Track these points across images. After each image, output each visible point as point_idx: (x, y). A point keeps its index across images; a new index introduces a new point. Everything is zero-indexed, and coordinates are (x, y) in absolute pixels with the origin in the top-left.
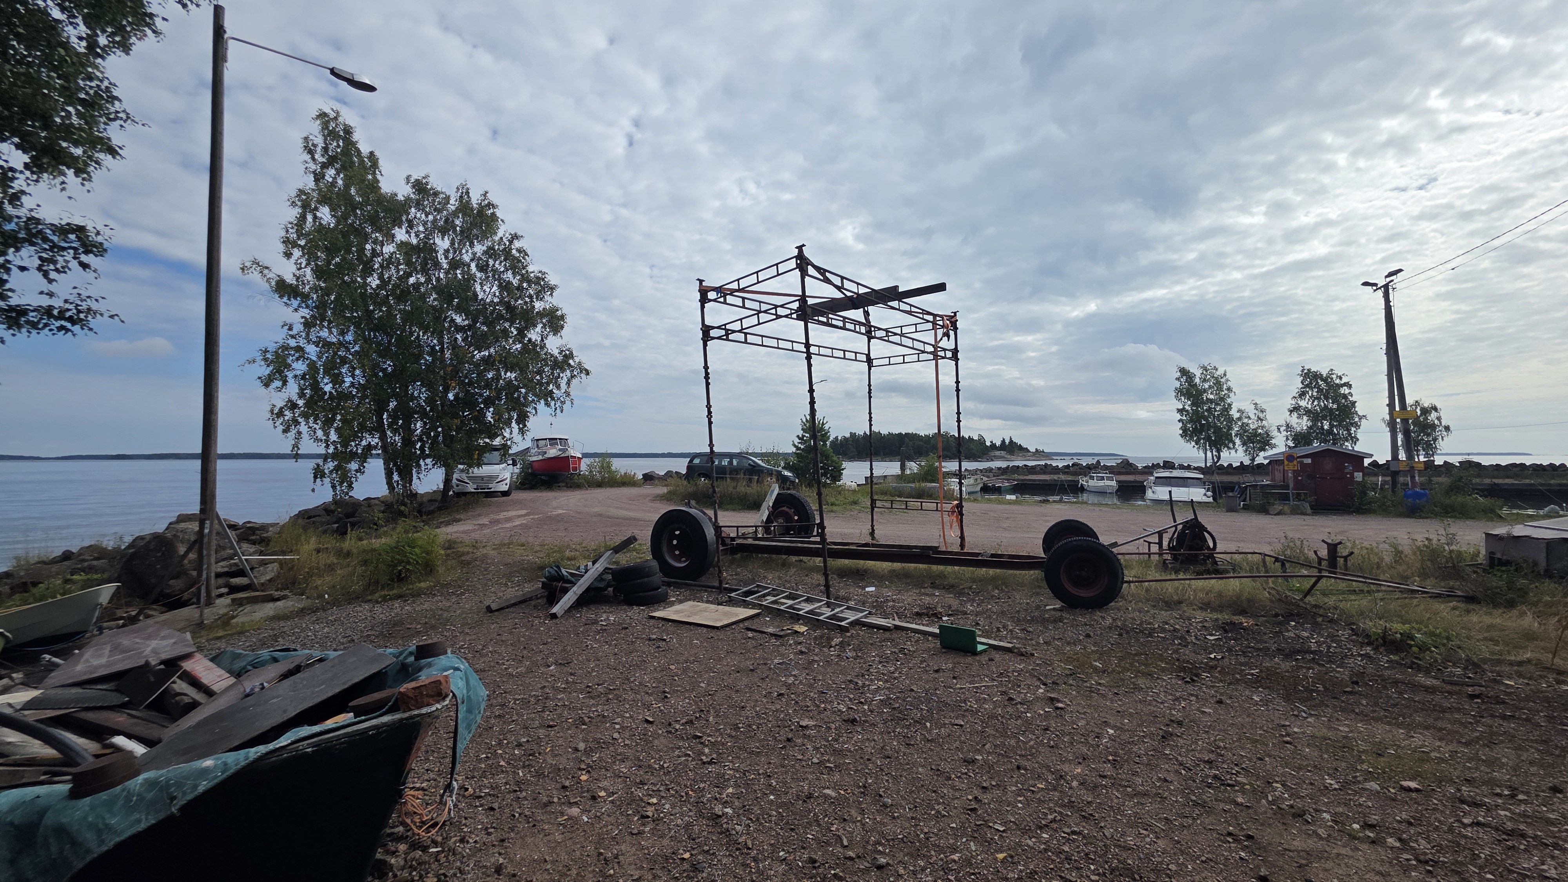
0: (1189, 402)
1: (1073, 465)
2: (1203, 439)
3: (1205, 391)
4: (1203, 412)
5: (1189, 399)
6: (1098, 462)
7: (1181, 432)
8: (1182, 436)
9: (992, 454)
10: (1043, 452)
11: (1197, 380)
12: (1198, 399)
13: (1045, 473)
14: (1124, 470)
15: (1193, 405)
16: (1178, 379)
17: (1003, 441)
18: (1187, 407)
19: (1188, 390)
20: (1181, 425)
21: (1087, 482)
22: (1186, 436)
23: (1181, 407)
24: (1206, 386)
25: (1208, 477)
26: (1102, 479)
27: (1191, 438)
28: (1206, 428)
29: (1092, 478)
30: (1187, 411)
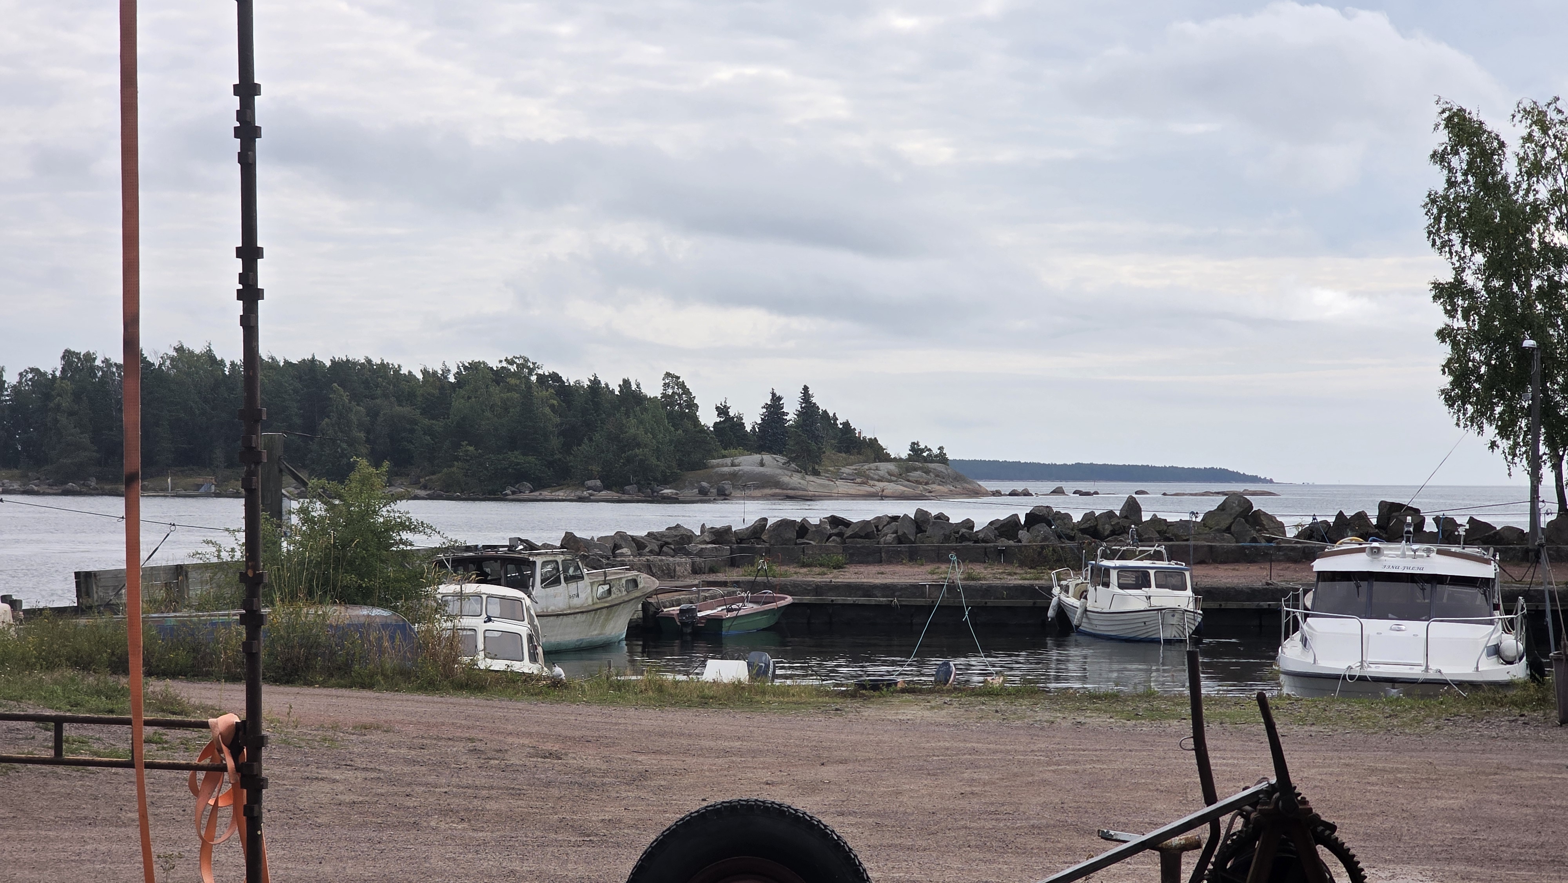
0: (1480, 259)
1: (1034, 518)
2: (1528, 413)
3: (1537, 213)
4: (1528, 304)
5: (1477, 245)
6: (1132, 508)
7: (1446, 381)
8: (1450, 400)
9: (723, 465)
10: (942, 458)
11: (1510, 168)
12: (1511, 247)
13: (914, 556)
14: (1229, 543)
15: (1492, 269)
16: (1440, 157)
17: (775, 407)
18: (1471, 279)
19: (1475, 204)
20: (1445, 351)
21: (1083, 595)
22: (1464, 399)
23: (1447, 276)
24: (1543, 190)
25: (1517, 572)
26: (1141, 580)
27: (1483, 411)
28: (1536, 367)
29: (1101, 577)
30: (1471, 293)
